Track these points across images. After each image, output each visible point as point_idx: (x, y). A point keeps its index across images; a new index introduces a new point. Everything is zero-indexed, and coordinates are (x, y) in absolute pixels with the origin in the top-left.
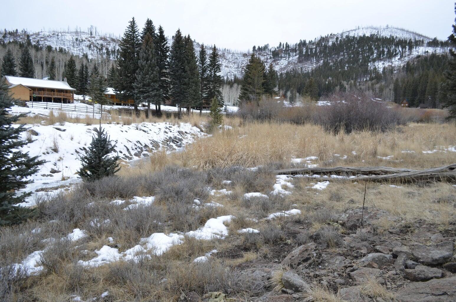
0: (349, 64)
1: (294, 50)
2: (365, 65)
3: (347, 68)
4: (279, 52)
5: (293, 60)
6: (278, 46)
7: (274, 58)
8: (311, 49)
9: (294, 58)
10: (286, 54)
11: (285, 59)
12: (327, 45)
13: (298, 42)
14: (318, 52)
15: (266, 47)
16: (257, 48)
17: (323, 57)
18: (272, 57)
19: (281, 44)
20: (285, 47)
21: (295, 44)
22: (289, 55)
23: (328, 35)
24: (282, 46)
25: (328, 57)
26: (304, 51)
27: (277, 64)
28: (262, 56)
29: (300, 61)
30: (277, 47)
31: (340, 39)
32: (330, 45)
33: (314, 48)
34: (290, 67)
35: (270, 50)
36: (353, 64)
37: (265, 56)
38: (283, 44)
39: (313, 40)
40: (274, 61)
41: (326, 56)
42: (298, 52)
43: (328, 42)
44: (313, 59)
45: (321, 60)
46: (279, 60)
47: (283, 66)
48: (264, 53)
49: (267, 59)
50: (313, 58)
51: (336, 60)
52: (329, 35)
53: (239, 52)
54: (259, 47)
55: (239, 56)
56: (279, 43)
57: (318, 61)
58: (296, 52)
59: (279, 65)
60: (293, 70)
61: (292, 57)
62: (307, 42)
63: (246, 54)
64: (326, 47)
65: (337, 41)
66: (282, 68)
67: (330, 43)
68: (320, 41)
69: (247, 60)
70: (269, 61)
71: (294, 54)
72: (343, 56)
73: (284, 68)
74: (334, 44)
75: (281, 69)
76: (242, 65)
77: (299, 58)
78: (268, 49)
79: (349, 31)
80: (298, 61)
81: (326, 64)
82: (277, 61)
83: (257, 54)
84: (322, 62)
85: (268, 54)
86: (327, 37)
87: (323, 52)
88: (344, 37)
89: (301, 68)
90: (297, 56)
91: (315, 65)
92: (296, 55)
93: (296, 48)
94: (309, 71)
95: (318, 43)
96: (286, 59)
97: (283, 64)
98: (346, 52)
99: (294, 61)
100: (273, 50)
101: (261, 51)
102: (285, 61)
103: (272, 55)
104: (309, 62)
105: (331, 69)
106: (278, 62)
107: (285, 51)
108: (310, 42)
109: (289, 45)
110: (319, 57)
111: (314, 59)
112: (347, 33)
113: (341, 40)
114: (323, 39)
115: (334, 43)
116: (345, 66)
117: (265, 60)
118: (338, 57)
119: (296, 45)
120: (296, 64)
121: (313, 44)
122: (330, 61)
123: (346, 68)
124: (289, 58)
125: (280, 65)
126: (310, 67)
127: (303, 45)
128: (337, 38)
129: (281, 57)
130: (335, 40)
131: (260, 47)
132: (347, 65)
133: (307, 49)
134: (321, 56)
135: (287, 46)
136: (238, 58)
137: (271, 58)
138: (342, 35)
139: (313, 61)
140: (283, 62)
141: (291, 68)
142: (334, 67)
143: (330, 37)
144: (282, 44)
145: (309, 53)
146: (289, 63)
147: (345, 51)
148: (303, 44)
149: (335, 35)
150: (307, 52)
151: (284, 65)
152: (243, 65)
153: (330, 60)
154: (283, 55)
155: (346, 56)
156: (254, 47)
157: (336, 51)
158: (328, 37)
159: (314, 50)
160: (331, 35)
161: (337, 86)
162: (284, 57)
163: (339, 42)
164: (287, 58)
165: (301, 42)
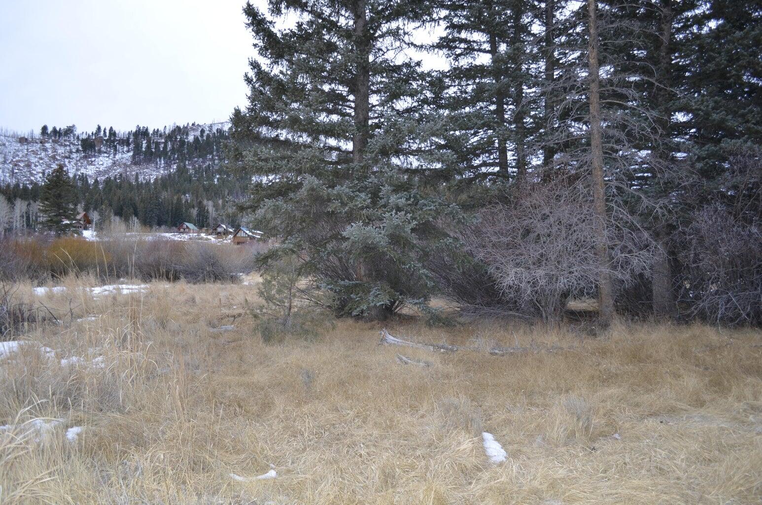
0: (220, 175)
1: (125, 142)
2: (247, 179)
3: (218, 181)
4: (96, 142)
5: (123, 158)
6: (94, 132)
7: (84, 151)
8: (158, 144)
9: (125, 155)
10: (110, 147)
11: (107, 155)
12: (186, 140)
13: (134, 130)
14: (168, 149)
15: (70, 131)
16: (50, 129)
17: (178, 158)
18: (81, 149)
19: (99, 128)
20: (108, 134)
21: (127, 132)
22: (116, 150)
23: (188, 124)
24: (102, 133)
25: (186, 160)
26: (144, 145)
27: (91, 163)
28: (61, 145)
29: (135, 162)
30: (92, 134)
31: (207, 132)
32: (191, 141)
33: (163, 143)
34: (115, 170)
35: (78, 137)
36: (228, 176)
37: (66, 146)
38: (105, 129)
39: (161, 129)
40: (85, 157)
41: (182, 158)
42: (132, 146)
43: (187, 135)
44: (160, 161)
45: (175, 163)
46: (95, 156)
47: (102, 168)
48: (65, 141)
49: (71, 152)
50: (160, 158)
51: (200, 167)
52: (190, 125)
53: (10, 133)
54: (55, 129)
55: (9, 141)
56: (97, 127)
57: (168, 165)
58: (128, 145)
59: (94, 165)
60: (121, 175)
61: (120, 154)
62: (151, 131)
63: (26, 139)
64: (182, 142)
65: (202, 136)
66: (100, 171)
67: (191, 138)
68: (174, 131)
69: (27, 149)
70: (74, 155)
71: (126, 149)
72: (212, 161)
73: (105, 172)
74: (196, 139)
75: (99, 173)
76: (14, 158)
77: (134, 156)
78: (74, 135)
79: (222, 123)
80: (132, 162)
81: (182, 171)
82: (90, 158)
83: (51, 141)
84: (175, 167)
85: (74, 144)
86: (186, 128)
87: (178, 151)
88: (214, 130)
89: (137, 174)
90: (131, 154)
91: (162, 172)
92: (128, 151)
93: (128, 139)
94: (150, 180)
95: (169, 134)
96: (108, 157)
97: (102, 165)
98: (217, 156)
99: (124, 161)
100: (84, 137)
101: (59, 137)
102: (107, 159)
103: (82, 146)
104: (153, 165)
105: (190, 180)
106: (93, 159)
107: (107, 141)
108: (156, 132)
109: (115, 132)
110: (170, 158)
111: (163, 162)
112: (220, 125)
113: (208, 136)
114: (178, 130)
115: (198, 137)
116: (215, 177)
117: (67, 155)
118: (204, 162)
119: (129, 133)
120: (129, 166)
121: (161, 136)
122: (190, 167)
123: (216, 180)
124: (115, 154)
125: (98, 166)
126: (152, 173)
127: (142, 135)
128: (203, 131)
129: (100, 152)
130: (198, 133)
131: (58, 129)
132: (218, 176)
133: (149, 142)
134: (174, 157)
135: (113, 133)
136: (7, 144)
137: (78, 151)
138: (211, 126)
139: (160, 164)
140: (103, 162)
141: (119, 173)
142: (195, 177)
143: (191, 128)
144: (102, 129)
145: (153, 150)
146: (114, 163)
147: (215, 153)
148: (142, 133)
149: (200, 126)
150: (148, 147)
151: (105, 166)
152: (17, 158)
153: (189, 165)
154: (103, 149)
155: (216, 162)
156: (45, 129)
157: (200, 151)
158: (189, 127)
159: (163, 145)
160: (193, 125)
161: (193, 207)
162: (105, 153)
163: (205, 138)
164: (112, 155)
165: (139, 129)
